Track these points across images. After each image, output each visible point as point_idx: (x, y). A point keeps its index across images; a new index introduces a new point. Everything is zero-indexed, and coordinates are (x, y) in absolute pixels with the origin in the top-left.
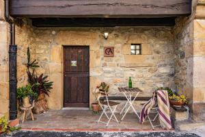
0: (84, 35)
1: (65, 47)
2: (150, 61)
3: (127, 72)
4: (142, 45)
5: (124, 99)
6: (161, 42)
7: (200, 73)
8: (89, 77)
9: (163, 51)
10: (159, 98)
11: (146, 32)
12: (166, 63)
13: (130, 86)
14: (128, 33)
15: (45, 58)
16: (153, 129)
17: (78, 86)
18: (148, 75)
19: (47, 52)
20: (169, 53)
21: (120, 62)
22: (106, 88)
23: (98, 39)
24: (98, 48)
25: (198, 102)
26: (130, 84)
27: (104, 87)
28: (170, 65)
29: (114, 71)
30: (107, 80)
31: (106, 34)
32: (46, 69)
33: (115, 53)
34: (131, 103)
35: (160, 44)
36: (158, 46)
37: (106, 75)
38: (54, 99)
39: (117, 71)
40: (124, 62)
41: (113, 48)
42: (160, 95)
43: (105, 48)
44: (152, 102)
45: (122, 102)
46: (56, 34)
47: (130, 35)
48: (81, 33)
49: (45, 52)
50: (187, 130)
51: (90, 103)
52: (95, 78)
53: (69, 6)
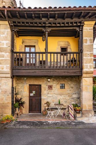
0: (39, 80)
1: (30, 85)
2: (69, 92)
3: (58, 97)
4: (65, 85)
5: (57, 109)
6: (74, 83)
7: (85, 98)
8: (41, 99)
9: (75, 88)
10: (69, 108)
11: (67, 79)
12: (76, 92)
13: (59, 103)
14: (59, 79)
15: (21, 90)
16: (67, 120)
17: (36, 103)
18: (68, 98)
19: (22, 87)
20: (77, 88)
21: (55, 92)
22: (49, 104)
23: (45, 82)
24: (45, 86)
25: (85, 109)
26: (59, 102)
27: (48, 104)
28: (78, 93)
29: (52, 96)
30: (49, 100)
31: (49, 80)
32: (22, 95)
33: (53, 88)
34: (60, 110)
35: (73, 84)
36: (72, 85)
37: (49, 98)
38: (25, 109)
39: (54, 96)
40: (57, 92)
41: (52, 86)
42: (70, 107)
43: (48, 86)
44: (67, 109)
45: (56, 110)
46: (26, 79)
47: (59, 80)
48: (37, 79)
49: (21, 88)
50: (80, 120)
51: (42, 111)
52: (44, 99)
53: (35, 72)
